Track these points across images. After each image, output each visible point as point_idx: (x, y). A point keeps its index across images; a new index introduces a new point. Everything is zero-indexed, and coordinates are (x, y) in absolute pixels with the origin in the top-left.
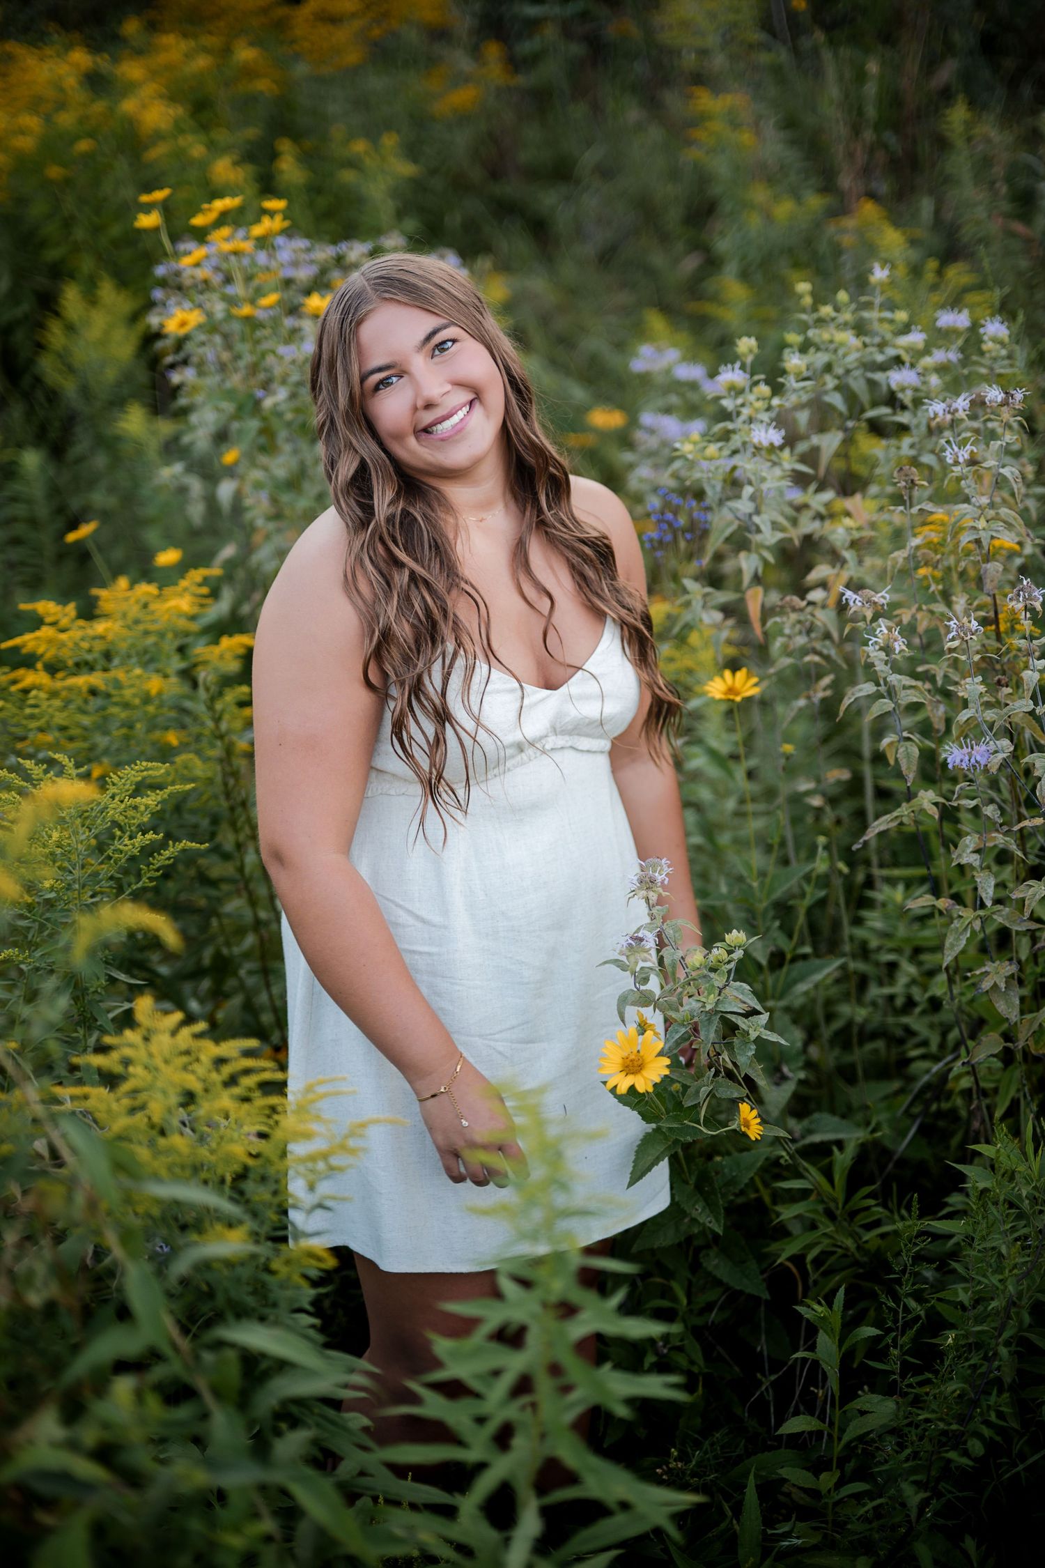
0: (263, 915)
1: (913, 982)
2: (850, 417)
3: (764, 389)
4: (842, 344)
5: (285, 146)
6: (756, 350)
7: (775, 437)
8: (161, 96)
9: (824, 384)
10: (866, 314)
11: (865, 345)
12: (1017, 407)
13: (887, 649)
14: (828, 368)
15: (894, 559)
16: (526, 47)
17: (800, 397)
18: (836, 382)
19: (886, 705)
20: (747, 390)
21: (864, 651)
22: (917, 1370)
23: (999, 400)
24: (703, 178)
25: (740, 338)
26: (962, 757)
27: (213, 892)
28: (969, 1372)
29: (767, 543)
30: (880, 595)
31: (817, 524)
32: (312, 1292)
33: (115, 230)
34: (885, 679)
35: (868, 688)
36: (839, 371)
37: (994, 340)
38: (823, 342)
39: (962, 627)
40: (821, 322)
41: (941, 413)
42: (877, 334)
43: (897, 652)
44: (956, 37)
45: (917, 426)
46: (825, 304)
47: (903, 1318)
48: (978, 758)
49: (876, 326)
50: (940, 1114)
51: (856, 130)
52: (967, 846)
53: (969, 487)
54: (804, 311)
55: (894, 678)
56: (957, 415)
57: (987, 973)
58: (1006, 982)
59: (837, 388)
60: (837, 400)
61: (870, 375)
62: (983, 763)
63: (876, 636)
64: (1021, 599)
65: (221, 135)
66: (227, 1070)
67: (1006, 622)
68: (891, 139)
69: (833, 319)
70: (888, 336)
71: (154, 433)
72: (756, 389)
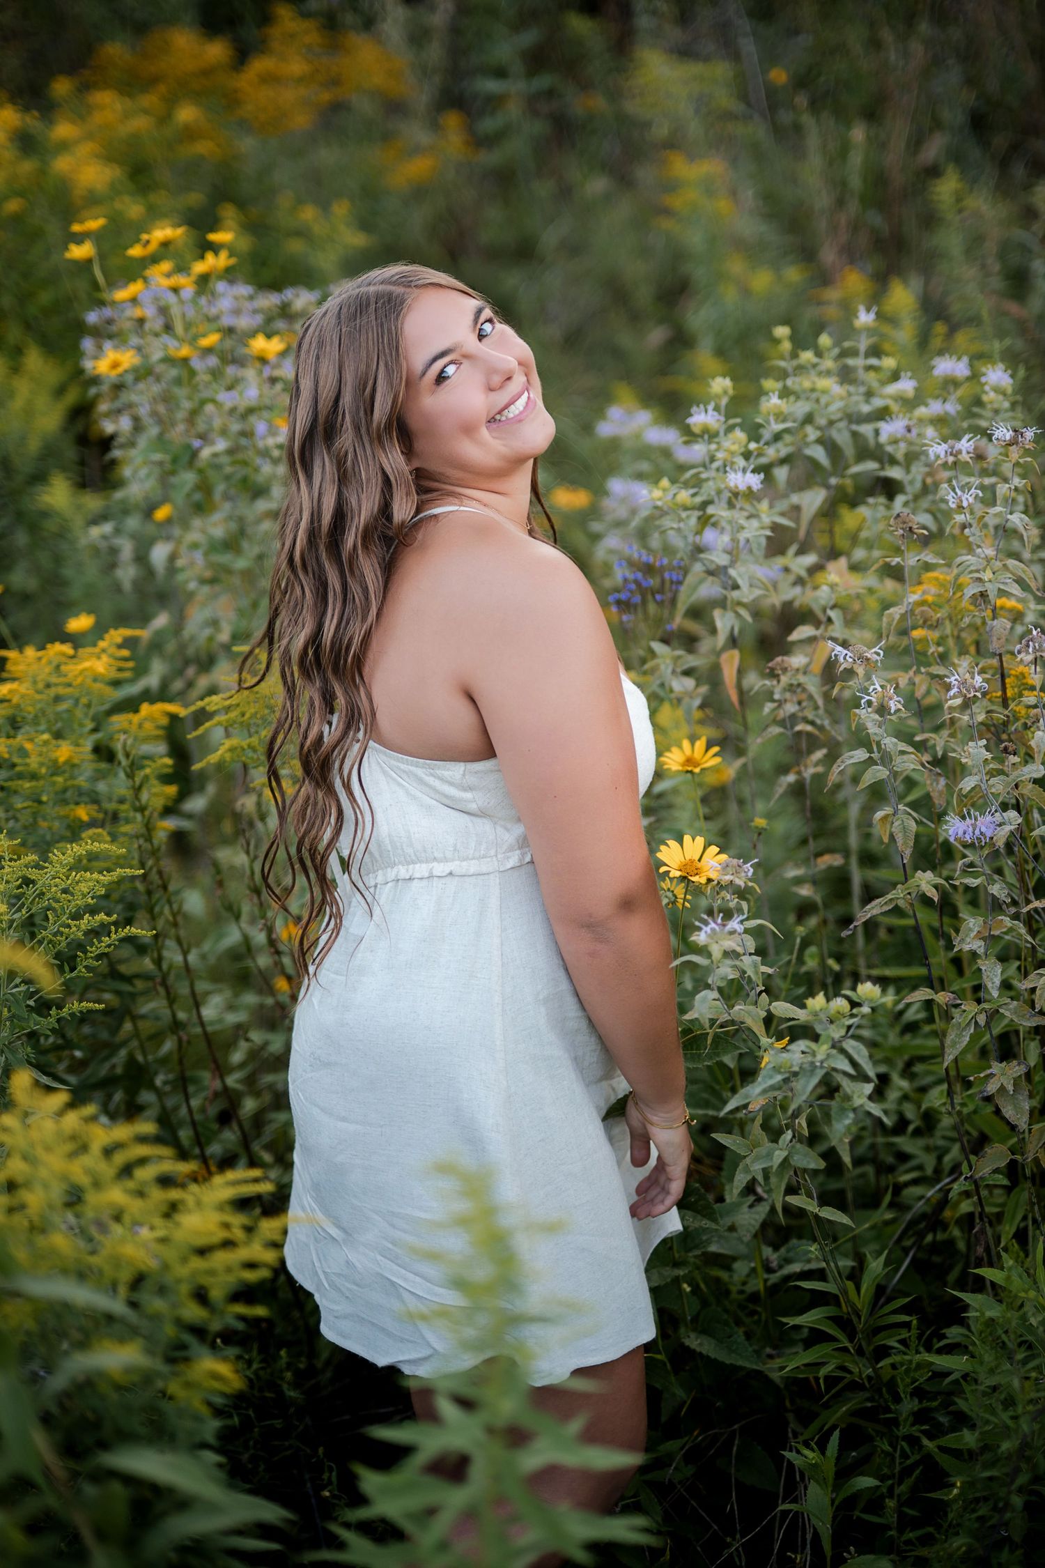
0: (182, 1016)
1: (905, 1097)
2: (834, 474)
3: (739, 435)
4: (824, 392)
5: (229, 213)
6: (731, 392)
7: (755, 481)
8: (97, 156)
9: (806, 436)
10: (851, 362)
11: (850, 394)
12: (1027, 447)
13: (882, 710)
14: (809, 419)
15: (890, 615)
16: (488, 125)
17: (778, 451)
18: (818, 433)
19: (879, 773)
20: (722, 433)
21: (856, 715)
22: (915, 1524)
23: (1008, 438)
24: (678, 255)
25: (713, 378)
26: (965, 828)
27: (126, 988)
28: (976, 1525)
29: (745, 600)
30: (873, 650)
31: (798, 590)
32: (216, 1424)
33: (45, 297)
34: (878, 744)
35: (860, 755)
36: (822, 422)
37: (997, 390)
38: (804, 391)
39: (964, 682)
40: (800, 369)
41: (942, 455)
42: (863, 383)
43: (892, 711)
44: (946, 115)
45: (912, 482)
46: (805, 348)
47: (900, 1464)
48: (983, 829)
49: (861, 374)
50: (935, 1248)
51: (840, 203)
52: (971, 930)
53: (974, 535)
54: (782, 358)
55: (890, 742)
56: (960, 457)
57: (992, 1075)
58: (1015, 1085)
59: (820, 441)
60: (819, 454)
61: (854, 427)
62: (989, 834)
63: (869, 694)
64: (1031, 650)
65: (160, 198)
66: (120, 1158)
67: (1012, 687)
68: (875, 219)
69: (815, 366)
70: (875, 384)
71: (79, 507)
72: (730, 436)
